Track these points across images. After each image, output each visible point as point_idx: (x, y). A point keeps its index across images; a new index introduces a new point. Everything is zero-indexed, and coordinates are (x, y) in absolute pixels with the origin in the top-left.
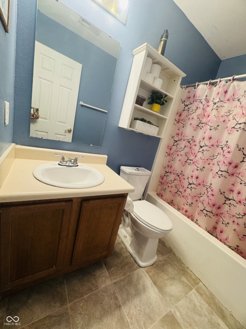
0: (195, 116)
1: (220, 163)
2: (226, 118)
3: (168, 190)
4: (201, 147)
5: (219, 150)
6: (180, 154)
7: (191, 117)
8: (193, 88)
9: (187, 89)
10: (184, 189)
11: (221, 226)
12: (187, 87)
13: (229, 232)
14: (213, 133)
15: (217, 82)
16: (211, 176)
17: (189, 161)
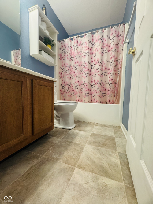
0: (68, 54)
1: (85, 71)
2: (81, 53)
3: (67, 94)
4: (75, 67)
5: (83, 66)
6: (67, 74)
7: (66, 55)
8: (63, 41)
9: (60, 42)
10: (74, 91)
11: (93, 98)
12: (60, 41)
13: (97, 98)
14: (78, 60)
15: (73, 38)
16: (83, 78)
17: (72, 77)
